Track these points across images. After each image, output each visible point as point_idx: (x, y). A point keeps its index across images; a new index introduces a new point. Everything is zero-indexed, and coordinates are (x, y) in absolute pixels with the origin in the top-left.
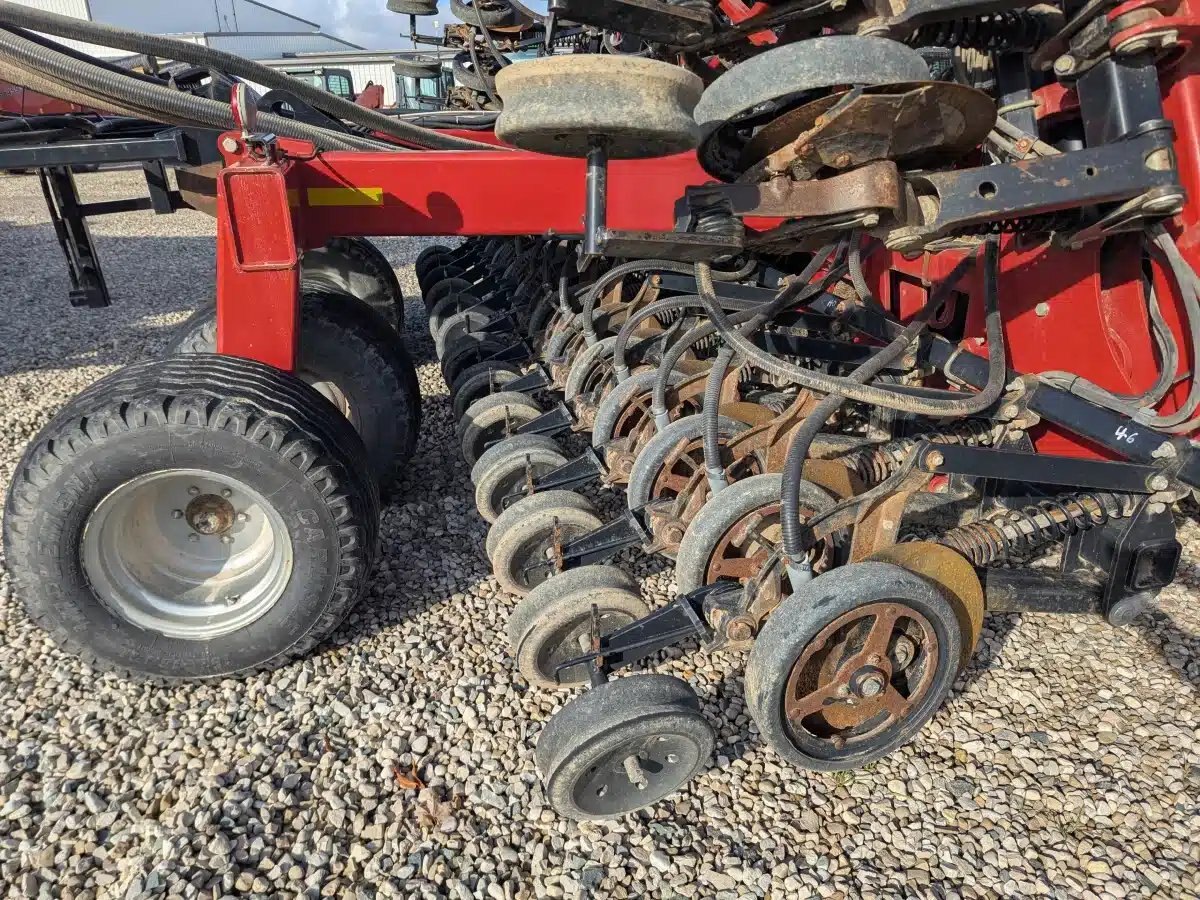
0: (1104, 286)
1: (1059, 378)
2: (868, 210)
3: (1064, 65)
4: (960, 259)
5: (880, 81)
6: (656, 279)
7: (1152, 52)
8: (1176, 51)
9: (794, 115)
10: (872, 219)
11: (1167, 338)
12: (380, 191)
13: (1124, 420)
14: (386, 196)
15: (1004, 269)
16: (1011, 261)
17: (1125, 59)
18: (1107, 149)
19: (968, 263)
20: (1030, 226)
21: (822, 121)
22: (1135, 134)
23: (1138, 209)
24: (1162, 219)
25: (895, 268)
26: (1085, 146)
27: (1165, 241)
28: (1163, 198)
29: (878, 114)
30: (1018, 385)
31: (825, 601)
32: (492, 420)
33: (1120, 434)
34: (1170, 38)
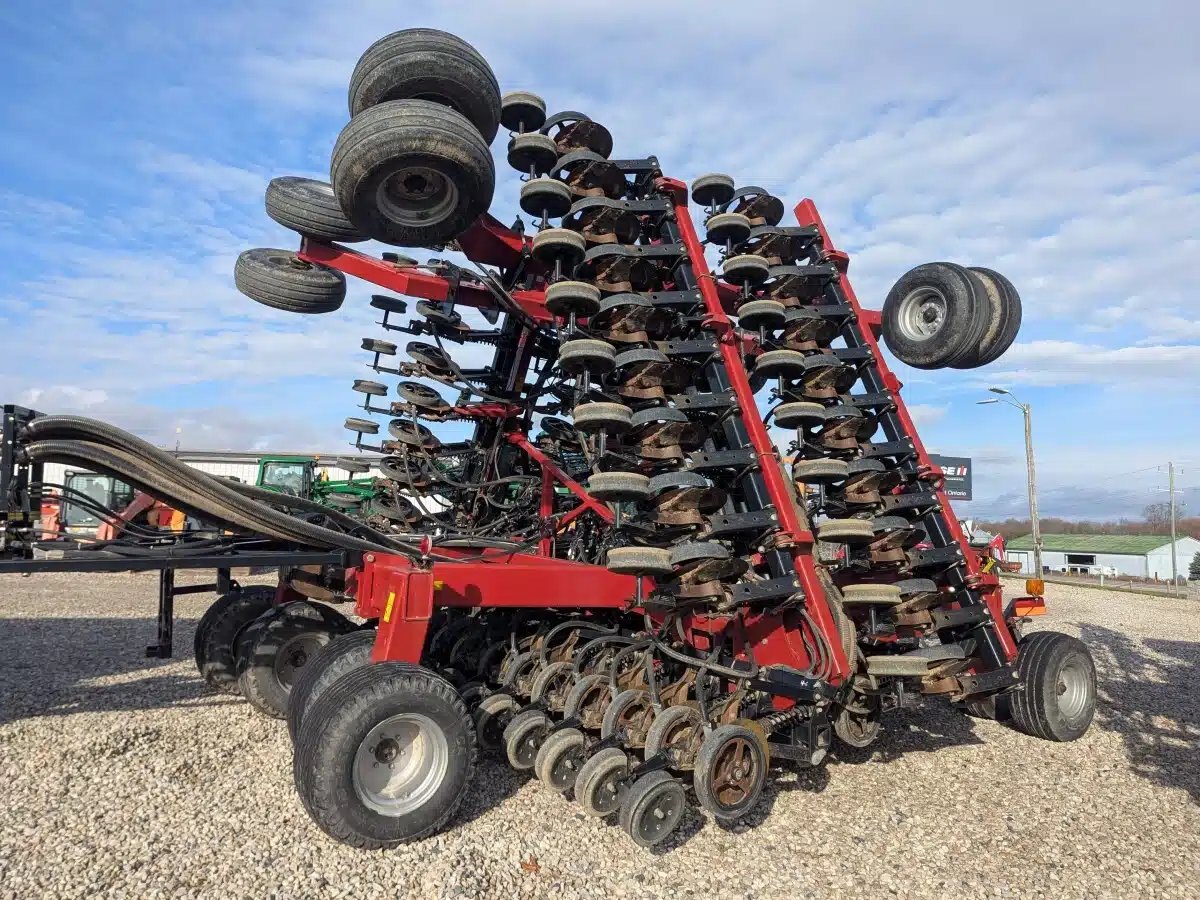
0: (787, 631)
1: (777, 666)
2: (714, 596)
3: (761, 549)
4: (726, 623)
5: (718, 556)
6: (578, 631)
7: (788, 548)
8: (794, 548)
9: (692, 564)
10: (715, 599)
11: (811, 647)
12: (441, 583)
13: (802, 678)
14: (444, 586)
15: (747, 625)
16: (748, 622)
17: (780, 550)
18: (780, 579)
19: (731, 623)
20: (756, 606)
21: (700, 567)
22: (788, 574)
23: (793, 600)
24: (800, 603)
25: (694, 627)
26: (771, 577)
27: (803, 611)
28: (800, 596)
29: (718, 565)
30: (763, 669)
31: (722, 735)
32: (497, 710)
33: (803, 683)
34: (792, 545)
